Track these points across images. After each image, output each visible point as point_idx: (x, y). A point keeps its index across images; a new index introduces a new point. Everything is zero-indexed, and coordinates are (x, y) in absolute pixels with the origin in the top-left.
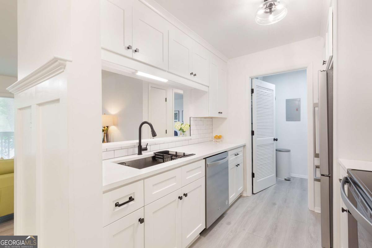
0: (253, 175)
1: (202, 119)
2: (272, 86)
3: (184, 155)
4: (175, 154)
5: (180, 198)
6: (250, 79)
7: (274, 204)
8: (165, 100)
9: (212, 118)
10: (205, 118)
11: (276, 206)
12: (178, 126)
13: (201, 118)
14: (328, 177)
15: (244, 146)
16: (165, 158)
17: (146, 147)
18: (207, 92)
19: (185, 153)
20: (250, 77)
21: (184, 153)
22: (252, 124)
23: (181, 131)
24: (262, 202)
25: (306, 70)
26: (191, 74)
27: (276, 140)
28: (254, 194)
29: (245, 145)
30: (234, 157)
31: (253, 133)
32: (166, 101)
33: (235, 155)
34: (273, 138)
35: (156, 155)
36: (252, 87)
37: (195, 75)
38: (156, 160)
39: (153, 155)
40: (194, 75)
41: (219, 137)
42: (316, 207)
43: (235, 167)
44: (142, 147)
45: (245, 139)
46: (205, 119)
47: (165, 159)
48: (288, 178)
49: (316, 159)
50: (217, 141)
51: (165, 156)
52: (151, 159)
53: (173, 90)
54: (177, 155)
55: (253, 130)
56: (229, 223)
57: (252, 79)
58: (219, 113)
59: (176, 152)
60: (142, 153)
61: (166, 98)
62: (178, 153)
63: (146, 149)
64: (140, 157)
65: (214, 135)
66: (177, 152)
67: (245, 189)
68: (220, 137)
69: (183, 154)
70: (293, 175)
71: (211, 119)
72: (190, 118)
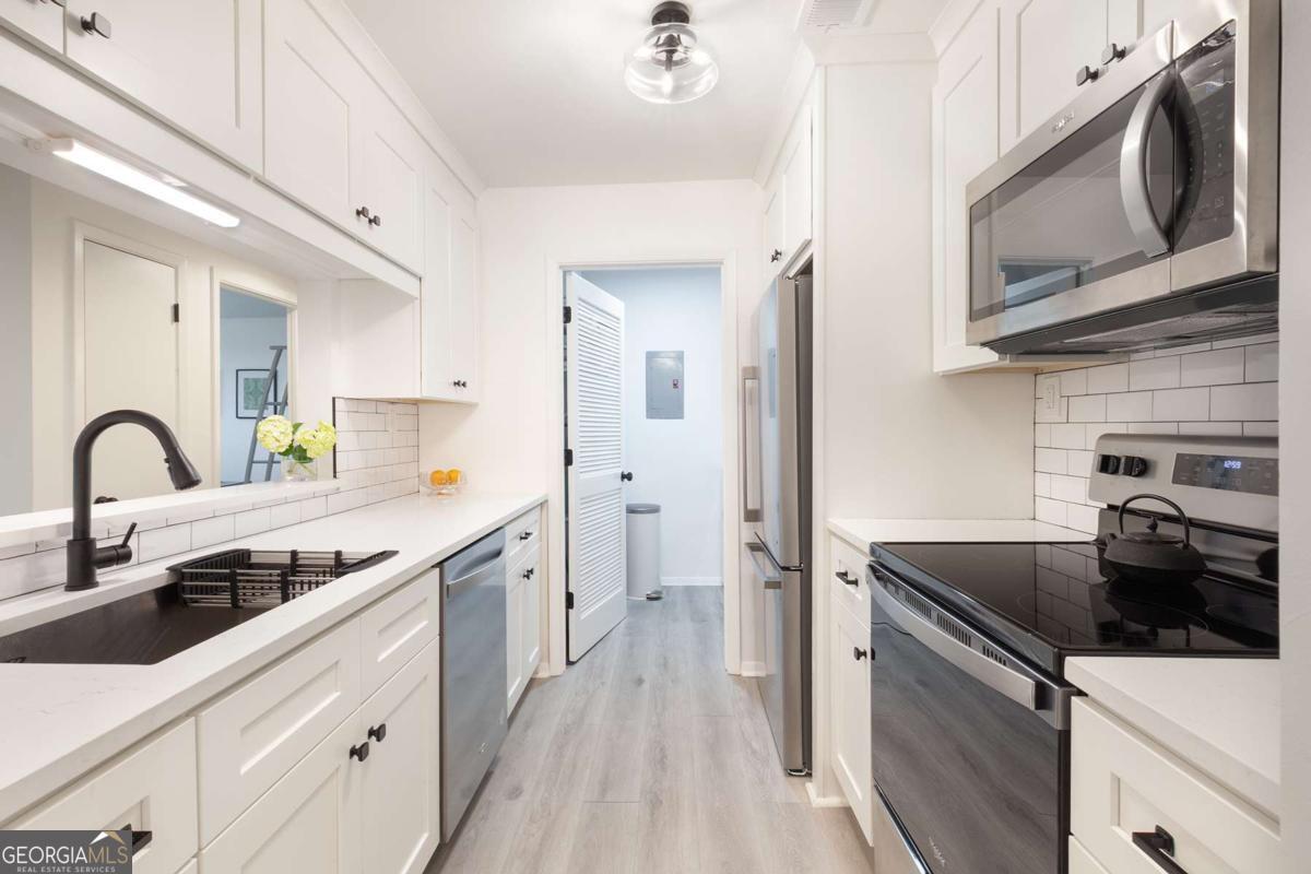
0: (570, 601)
1: (382, 408)
2: (614, 304)
3: (340, 566)
4: (287, 560)
5: (359, 753)
6: (561, 274)
7: (640, 681)
8: (169, 314)
9: (416, 402)
10: (393, 402)
11: (646, 686)
12: (275, 434)
13: (377, 401)
14: (799, 573)
15: (543, 505)
16: (244, 588)
17: (124, 545)
18: (411, 299)
19: (344, 550)
20: (561, 267)
21: (338, 554)
22: (566, 425)
23: (291, 456)
24: (603, 683)
25: (719, 269)
26: (358, 213)
27: (627, 477)
28: (573, 663)
29: (546, 501)
30: (518, 548)
31: (568, 457)
32: (176, 319)
33: (521, 538)
34: (619, 471)
35: (183, 576)
36: (565, 303)
37: (374, 221)
38: (185, 602)
39: (162, 583)
40: (370, 221)
41: (450, 478)
42: (744, 663)
43: (520, 582)
44: (99, 545)
45: (544, 480)
46: (391, 406)
47: (241, 592)
48: (656, 592)
49: (745, 525)
50: (440, 494)
51: (243, 575)
52: (152, 604)
53: (211, 269)
54: (300, 566)
55: (569, 448)
56: (516, 793)
57: (565, 273)
58: (457, 384)
59: (294, 554)
60: (99, 579)
61: (176, 308)
62: (301, 555)
63: (120, 555)
64: (84, 600)
65: (427, 468)
66: (299, 549)
67: (545, 656)
68: (453, 476)
69: (333, 556)
70: (667, 581)
71: (412, 409)
72: (334, 399)
